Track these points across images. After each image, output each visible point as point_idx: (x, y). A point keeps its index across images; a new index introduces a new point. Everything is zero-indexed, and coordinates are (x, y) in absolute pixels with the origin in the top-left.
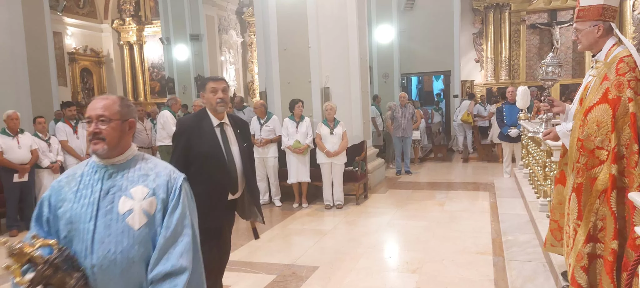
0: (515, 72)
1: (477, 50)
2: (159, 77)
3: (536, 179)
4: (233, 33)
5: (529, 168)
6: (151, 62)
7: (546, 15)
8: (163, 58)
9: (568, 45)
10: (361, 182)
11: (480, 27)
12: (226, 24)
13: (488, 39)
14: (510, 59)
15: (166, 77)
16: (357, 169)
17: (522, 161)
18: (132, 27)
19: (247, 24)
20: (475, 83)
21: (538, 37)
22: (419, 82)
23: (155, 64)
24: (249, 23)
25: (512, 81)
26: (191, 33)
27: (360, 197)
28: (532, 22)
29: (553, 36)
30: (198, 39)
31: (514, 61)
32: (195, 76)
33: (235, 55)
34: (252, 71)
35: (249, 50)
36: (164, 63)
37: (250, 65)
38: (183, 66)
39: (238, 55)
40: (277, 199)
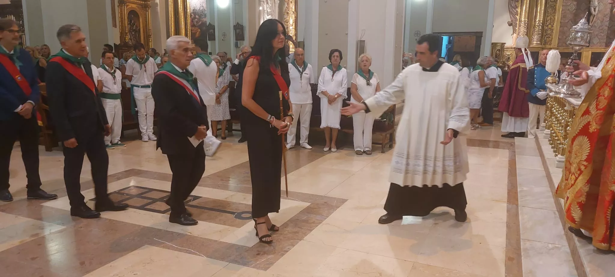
0: (547, 37)
1: (511, 13)
2: (200, 23)
3: (556, 138)
5: (551, 129)
6: (193, 8)
8: (205, 5)
9: (606, 13)
10: (388, 132)
13: (524, 3)
14: (543, 24)
15: (208, 23)
16: (385, 120)
17: (544, 122)
20: (506, 46)
21: (575, 3)
22: (450, 42)
23: (197, 10)
25: (543, 46)
27: (385, 146)
29: (591, 3)
31: (548, 26)
32: (235, 24)
33: (272, 5)
34: (287, 23)
35: (286, 2)
36: (205, 10)
37: (285, 16)
38: (224, 14)
39: (275, 6)
40: (306, 142)
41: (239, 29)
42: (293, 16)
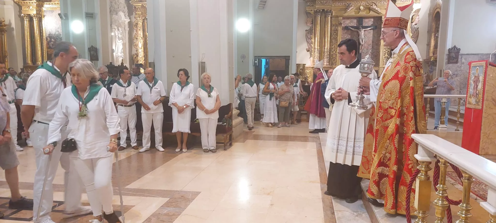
4: (121, 14)
6: (49, 33)
7: (355, 21)
8: (60, 31)
9: (369, 43)
10: (228, 133)
11: (311, 26)
12: (116, 7)
13: (316, 35)
16: (225, 124)
18: (32, 3)
19: (134, 9)
20: (306, 66)
23: (52, 35)
24: (136, 8)
25: (331, 66)
26: (87, 12)
27: (227, 145)
28: (346, 25)
29: (360, 36)
30: (92, 17)
31: (333, 52)
32: (89, 47)
33: (123, 32)
34: (137, 46)
35: (135, 29)
36: (60, 35)
37: (135, 41)
38: (79, 39)
39: (125, 32)
40: (160, 146)
41: (93, 51)
42: (142, 41)
